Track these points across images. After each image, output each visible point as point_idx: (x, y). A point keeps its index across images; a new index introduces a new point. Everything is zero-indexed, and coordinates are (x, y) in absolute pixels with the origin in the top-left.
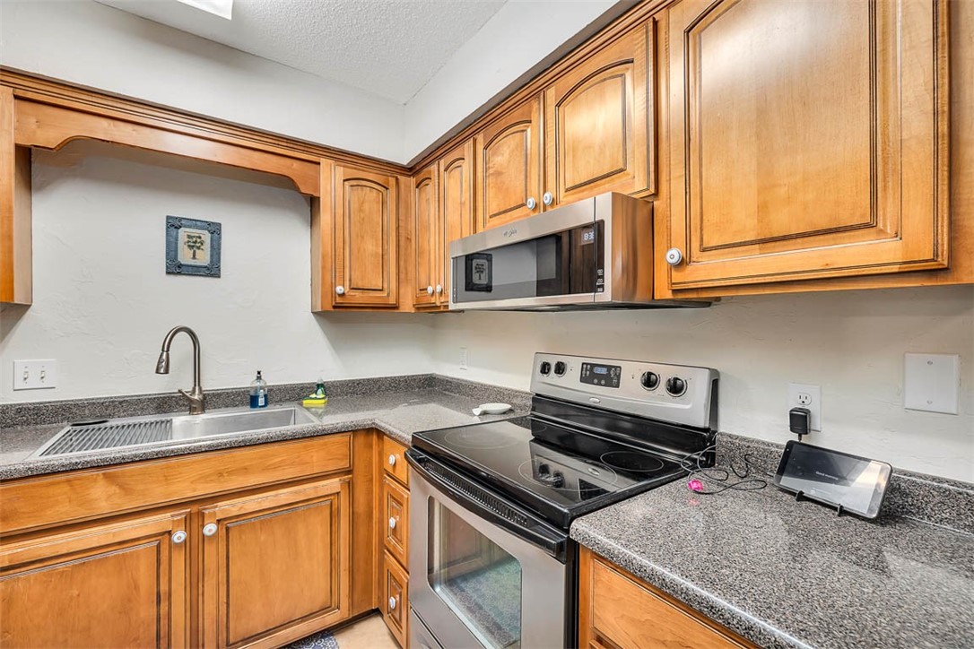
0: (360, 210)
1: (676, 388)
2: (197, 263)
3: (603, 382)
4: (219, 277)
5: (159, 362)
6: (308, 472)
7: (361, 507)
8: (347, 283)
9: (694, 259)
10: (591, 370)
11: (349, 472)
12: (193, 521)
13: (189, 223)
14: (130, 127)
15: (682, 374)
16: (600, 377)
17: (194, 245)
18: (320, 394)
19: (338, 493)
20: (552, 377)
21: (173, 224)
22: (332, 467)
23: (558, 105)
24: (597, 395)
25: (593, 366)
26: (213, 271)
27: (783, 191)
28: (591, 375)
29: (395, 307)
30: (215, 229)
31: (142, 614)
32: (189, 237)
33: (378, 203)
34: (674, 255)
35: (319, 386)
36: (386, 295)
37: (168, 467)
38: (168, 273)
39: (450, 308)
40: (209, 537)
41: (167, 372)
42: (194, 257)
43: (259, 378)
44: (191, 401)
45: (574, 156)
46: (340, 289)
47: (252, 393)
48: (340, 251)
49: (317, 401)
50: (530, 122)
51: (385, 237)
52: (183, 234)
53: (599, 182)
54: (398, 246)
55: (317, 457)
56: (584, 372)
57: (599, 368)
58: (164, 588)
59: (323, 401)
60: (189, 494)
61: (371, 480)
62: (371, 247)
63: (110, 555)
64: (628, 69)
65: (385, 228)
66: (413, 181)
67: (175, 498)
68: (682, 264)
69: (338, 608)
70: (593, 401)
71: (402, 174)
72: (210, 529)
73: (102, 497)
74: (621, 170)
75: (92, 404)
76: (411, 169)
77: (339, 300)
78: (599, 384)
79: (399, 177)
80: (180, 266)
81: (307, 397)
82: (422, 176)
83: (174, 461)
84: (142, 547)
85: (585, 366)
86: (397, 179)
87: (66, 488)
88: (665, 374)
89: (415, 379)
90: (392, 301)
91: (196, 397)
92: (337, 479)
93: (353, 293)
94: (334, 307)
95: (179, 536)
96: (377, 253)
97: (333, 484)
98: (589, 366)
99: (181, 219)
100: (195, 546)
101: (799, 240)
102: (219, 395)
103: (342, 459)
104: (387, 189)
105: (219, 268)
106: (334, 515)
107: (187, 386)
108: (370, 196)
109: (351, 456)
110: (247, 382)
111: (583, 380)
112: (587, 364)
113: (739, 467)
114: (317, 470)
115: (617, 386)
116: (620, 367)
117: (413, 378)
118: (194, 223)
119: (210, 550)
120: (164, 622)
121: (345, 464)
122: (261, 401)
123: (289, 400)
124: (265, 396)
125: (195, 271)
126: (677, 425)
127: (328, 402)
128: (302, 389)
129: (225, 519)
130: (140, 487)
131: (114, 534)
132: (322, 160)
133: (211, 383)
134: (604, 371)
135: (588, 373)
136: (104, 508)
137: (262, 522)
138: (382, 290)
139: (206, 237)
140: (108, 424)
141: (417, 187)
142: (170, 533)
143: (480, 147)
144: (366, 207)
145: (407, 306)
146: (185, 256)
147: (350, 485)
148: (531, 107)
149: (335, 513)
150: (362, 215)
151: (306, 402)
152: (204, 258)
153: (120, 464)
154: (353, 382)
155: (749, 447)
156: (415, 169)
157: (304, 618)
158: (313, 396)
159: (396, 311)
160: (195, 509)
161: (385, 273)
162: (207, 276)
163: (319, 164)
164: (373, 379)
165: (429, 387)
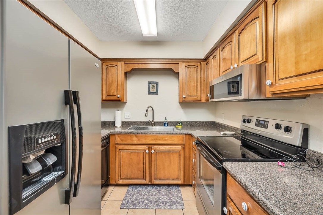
0: (190, 74)
1: (288, 130)
2: (154, 92)
3: (262, 126)
4: (158, 94)
5: (146, 114)
6: (173, 143)
7: (187, 155)
8: (186, 94)
9: (277, 83)
10: (259, 122)
11: (184, 145)
12: (150, 149)
13: (152, 83)
14: (141, 64)
15: (290, 125)
16: (261, 124)
17: (153, 87)
18: (180, 124)
19: (181, 150)
20: (247, 124)
21: (149, 83)
22: (179, 143)
23: (239, 35)
24: (260, 131)
25: (260, 120)
26: (156, 93)
27: (304, 57)
28: (259, 123)
29: (200, 101)
30: (157, 83)
31: (141, 166)
32: (152, 86)
33: (195, 71)
34: (269, 82)
35: (180, 122)
36: (197, 97)
37: (146, 136)
38: (148, 94)
39: (210, 101)
40: (153, 153)
41: (147, 116)
42: (153, 90)
43: (166, 119)
44: (152, 123)
45: (243, 51)
46: (184, 96)
47: (164, 123)
48: (184, 86)
49: (180, 126)
50: (232, 41)
51: (197, 81)
52: (151, 85)
53: (250, 59)
54: (201, 83)
55: (176, 140)
56: (256, 123)
57: (262, 121)
58: (145, 161)
59: (181, 126)
60: (149, 143)
61: (190, 149)
62: (193, 84)
63: (136, 152)
64: (258, 20)
65: (197, 78)
66: (205, 63)
67: (147, 143)
68: (272, 85)
69: (181, 180)
70: (259, 133)
71: (202, 61)
72: (153, 151)
73: (135, 140)
74: (256, 54)
75: (136, 122)
76: (205, 59)
77: (184, 99)
78: (261, 127)
79: (201, 62)
80: (150, 92)
81: (177, 125)
82: (208, 61)
83: (146, 135)
84: (141, 152)
85: (257, 120)
86: (201, 63)
87: (130, 137)
88: (284, 124)
89: (208, 123)
90: (199, 99)
91: (153, 122)
92: (181, 146)
93: (188, 97)
94: (183, 101)
95: (147, 151)
96: (194, 85)
97: (180, 148)
98: (258, 121)
99: (150, 82)
100: (150, 154)
101: (310, 74)
102: (158, 122)
103: (182, 142)
104: (198, 67)
105: (158, 92)
106: (180, 156)
107: (151, 120)
108: (193, 70)
109: (184, 141)
110: (163, 120)
111: (256, 125)
112: (258, 120)
113: (316, 164)
114: (176, 143)
115: (267, 128)
116: (268, 121)
117: (208, 122)
118: (153, 82)
119: (153, 156)
120: (145, 169)
121: (183, 143)
122: (166, 125)
123: (172, 125)
124: (167, 124)
125: (153, 93)
126: (288, 144)
127: (183, 127)
128: (176, 123)
129: (156, 150)
130: (141, 139)
131: (137, 148)
132: (180, 62)
133: (156, 120)
134: (263, 123)
135: (258, 123)
136: (135, 142)
137: (163, 153)
138: (196, 96)
139: (155, 85)
140: (138, 127)
141: (206, 65)
142: (146, 150)
143: (220, 51)
144: (191, 73)
145: (203, 100)
146: (151, 91)
147: (184, 148)
148: (232, 37)
149: (180, 155)
150: (190, 75)
151: (177, 126)
152: (155, 90)
153: (138, 134)
154: (190, 122)
155: (320, 156)
156: (206, 59)
157: (173, 179)
158: (179, 125)
159: (200, 102)
160: (150, 146)
161: (197, 91)
162: (155, 94)
163: (179, 63)
164: (195, 122)
165: (214, 125)
